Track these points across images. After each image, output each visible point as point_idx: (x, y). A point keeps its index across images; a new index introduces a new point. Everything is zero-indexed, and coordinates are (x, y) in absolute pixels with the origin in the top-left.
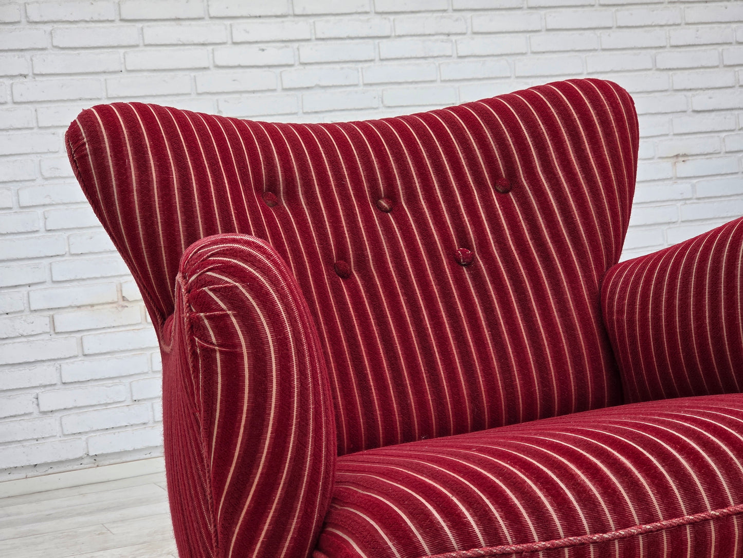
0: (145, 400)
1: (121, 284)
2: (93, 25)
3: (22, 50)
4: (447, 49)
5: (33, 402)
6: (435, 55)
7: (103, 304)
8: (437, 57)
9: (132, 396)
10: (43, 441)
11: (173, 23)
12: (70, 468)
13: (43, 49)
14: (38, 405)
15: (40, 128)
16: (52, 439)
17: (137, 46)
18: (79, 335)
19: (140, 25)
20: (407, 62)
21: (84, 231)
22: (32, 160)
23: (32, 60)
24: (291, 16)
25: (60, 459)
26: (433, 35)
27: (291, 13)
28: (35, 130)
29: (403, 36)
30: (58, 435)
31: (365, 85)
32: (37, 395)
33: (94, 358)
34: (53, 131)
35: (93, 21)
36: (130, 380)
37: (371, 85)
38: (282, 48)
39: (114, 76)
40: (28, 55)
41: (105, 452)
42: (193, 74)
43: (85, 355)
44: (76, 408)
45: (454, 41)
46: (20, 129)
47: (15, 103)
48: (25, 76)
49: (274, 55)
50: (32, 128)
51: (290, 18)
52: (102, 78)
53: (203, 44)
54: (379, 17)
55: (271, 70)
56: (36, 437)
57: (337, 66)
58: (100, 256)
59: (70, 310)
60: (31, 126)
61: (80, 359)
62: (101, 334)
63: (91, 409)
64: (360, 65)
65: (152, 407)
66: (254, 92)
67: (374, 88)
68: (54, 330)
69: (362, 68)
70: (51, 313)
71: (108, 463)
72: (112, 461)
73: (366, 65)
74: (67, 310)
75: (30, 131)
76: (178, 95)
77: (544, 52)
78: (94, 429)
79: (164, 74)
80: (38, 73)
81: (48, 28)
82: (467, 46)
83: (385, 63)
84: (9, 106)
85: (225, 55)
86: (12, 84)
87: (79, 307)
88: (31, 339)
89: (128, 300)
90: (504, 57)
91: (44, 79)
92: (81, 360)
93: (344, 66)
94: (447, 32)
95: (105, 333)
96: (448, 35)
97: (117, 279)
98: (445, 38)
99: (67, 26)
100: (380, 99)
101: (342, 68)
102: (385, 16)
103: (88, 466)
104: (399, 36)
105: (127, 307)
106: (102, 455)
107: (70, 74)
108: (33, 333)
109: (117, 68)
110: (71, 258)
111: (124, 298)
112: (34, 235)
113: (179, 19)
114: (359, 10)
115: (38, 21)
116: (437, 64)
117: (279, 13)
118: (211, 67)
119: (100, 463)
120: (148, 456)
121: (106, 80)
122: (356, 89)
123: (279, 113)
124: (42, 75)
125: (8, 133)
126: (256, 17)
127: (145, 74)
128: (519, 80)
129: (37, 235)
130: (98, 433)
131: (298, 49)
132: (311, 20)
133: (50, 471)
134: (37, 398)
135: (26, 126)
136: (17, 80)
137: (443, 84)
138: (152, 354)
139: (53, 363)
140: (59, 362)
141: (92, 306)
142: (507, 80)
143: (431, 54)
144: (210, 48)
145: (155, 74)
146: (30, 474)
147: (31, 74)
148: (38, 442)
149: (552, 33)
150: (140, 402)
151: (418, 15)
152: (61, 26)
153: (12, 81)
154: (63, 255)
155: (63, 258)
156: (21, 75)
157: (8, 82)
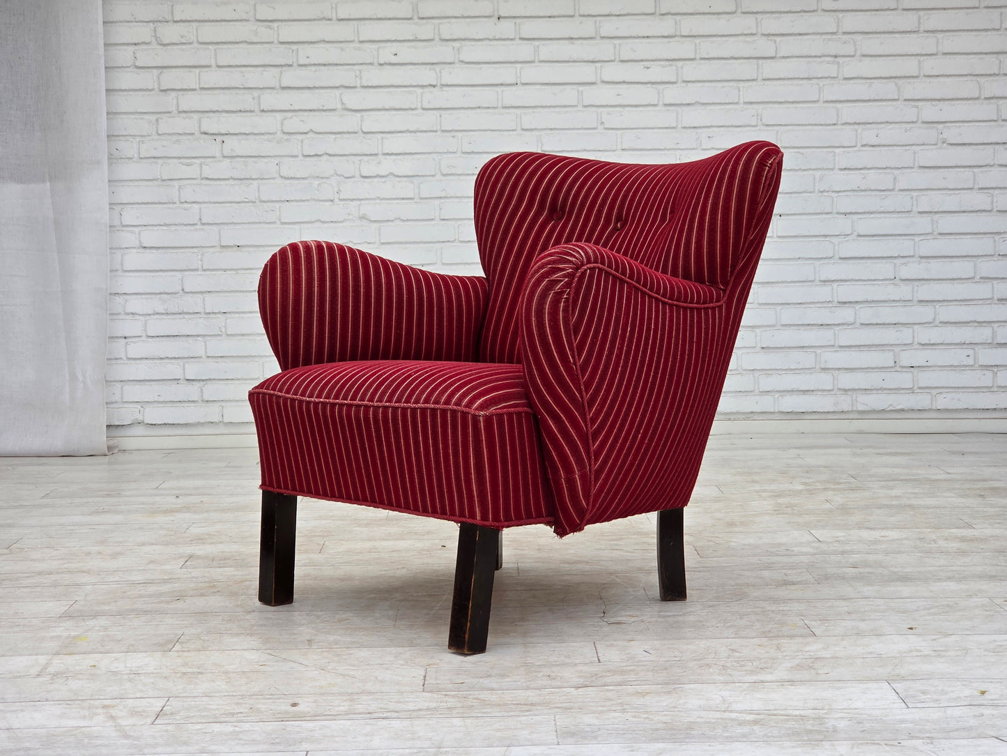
2: (496, 42)
3: (433, 64)
4: (832, 70)
6: (820, 76)
8: (822, 78)
11: (567, 42)
13: (450, 63)
15: (443, 131)
17: (533, 62)
19: (536, 43)
20: (789, 82)
22: (434, 159)
23: (440, 72)
24: (678, 36)
26: (820, 57)
27: (678, 33)
28: (439, 133)
29: (788, 57)
31: (745, 103)
34: (453, 134)
35: (495, 40)
37: (751, 103)
38: (667, 66)
39: (510, 88)
40: (438, 68)
42: (581, 88)
45: (841, 62)
46: (426, 131)
47: (424, 109)
48: (434, 86)
49: (657, 73)
50: (436, 131)
51: (676, 39)
52: (499, 89)
53: (593, 62)
54: (765, 38)
55: (654, 86)
57: (720, 85)
60: (435, 129)
64: (741, 85)
66: (636, 106)
67: (754, 106)
69: (743, 87)
73: (747, 84)
76: (565, 106)
77: (938, 76)
79: (554, 87)
80: (445, 84)
81: (457, 44)
82: (852, 68)
83: (767, 82)
84: (420, 111)
85: (611, 72)
86: (422, 93)
90: (893, 80)
91: (450, 89)
93: (726, 84)
94: (834, 54)
96: (836, 57)
98: (832, 59)
99: (473, 43)
100: (759, 117)
101: (723, 87)
102: (770, 38)
104: (784, 57)
107: (472, 86)
109: (514, 81)
110: (459, 244)
112: (429, 223)
113: (572, 38)
114: (746, 32)
115: (448, 38)
116: (821, 85)
117: (666, 34)
118: (598, 82)
121: (502, 91)
122: (736, 106)
123: (658, 126)
124: (448, 85)
125: (415, 135)
126: (644, 37)
127: (538, 87)
128: (906, 103)
129: (433, 222)
131: (682, 67)
132: (698, 41)
135: (431, 129)
136: (426, 90)
137: (825, 105)
142: (894, 103)
143: (815, 76)
144: (598, 65)
145: (546, 87)
147: (439, 84)
149: (948, 57)
151: (805, 37)
152: (468, 43)
153: (422, 90)
154: (452, 242)
155: (452, 244)
156: (431, 85)
157: (419, 91)
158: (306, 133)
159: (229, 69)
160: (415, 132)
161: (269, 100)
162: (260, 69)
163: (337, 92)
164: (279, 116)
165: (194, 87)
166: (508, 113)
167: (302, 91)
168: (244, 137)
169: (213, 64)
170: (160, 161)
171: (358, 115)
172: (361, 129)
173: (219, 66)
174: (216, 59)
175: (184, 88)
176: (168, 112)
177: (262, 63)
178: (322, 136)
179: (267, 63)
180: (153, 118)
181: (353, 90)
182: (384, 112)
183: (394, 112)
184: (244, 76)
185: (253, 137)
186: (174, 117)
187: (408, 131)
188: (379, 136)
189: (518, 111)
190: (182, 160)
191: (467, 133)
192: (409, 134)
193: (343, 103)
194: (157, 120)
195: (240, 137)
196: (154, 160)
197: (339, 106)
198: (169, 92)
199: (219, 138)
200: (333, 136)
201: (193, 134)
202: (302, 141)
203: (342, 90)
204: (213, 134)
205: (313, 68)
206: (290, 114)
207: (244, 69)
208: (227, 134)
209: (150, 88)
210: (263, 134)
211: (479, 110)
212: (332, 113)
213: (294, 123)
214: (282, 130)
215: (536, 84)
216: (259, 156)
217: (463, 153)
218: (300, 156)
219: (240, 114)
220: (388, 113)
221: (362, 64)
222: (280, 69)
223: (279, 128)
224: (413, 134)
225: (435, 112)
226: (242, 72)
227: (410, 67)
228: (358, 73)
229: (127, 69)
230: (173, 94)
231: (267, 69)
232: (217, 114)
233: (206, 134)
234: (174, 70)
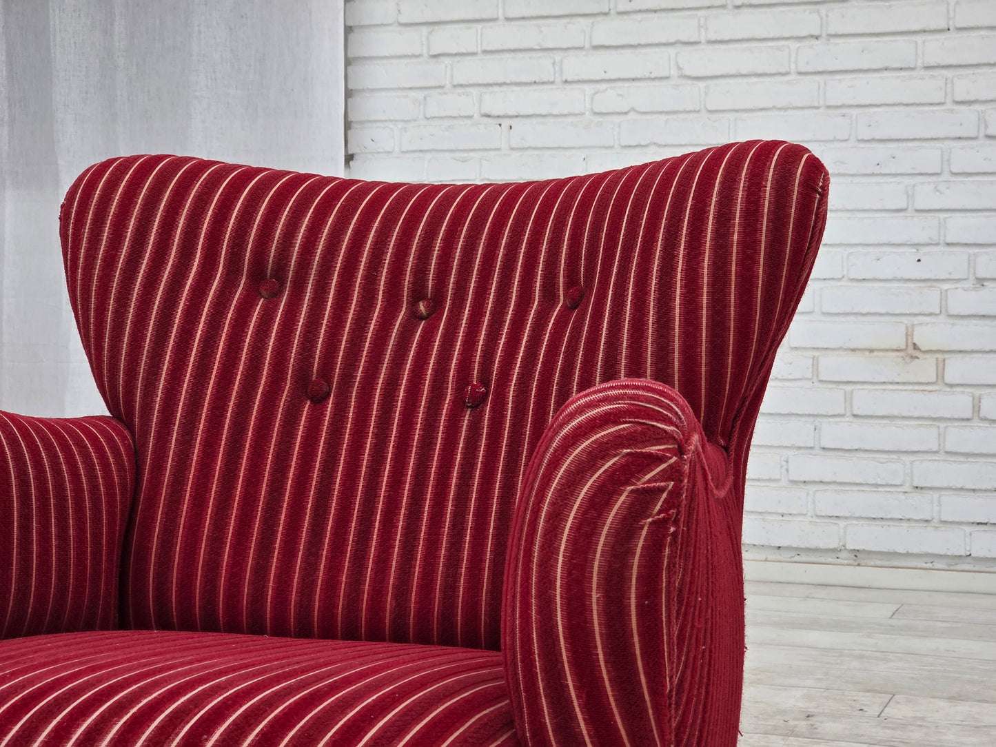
0: (931, 488)
1: (913, 326)
5: (782, 466)
7: (887, 350)
9: (912, 480)
10: (789, 518)
12: (823, 560)
14: (787, 470)
16: (799, 518)
18: (849, 388)
21: (871, 249)
23: (827, 16)
25: (808, 546)
28: (821, 110)
30: (809, 514)
32: (788, 457)
33: (866, 421)
34: (844, 111)
36: (912, 458)
39: (937, 36)
40: (823, 9)
41: (866, 549)
43: (855, 416)
44: (835, 483)
46: (802, 108)
47: (800, 73)
48: (817, 38)
50: (817, 108)
52: (919, 39)
56: (780, 511)
58: (888, 285)
59: (842, 353)
60: (816, 104)
61: (847, 419)
62: (877, 390)
63: (855, 488)
65: (939, 502)
68: (818, 377)
70: (816, 353)
71: (872, 563)
72: (879, 563)
74: (837, 353)
75: (815, 111)
78: (857, 515)
80: (833, 33)
84: (793, 77)
86: (799, 48)
87: (853, 350)
88: (788, 384)
89: (919, 349)
91: (841, 41)
92: (848, 422)
95: (884, 390)
97: (910, 318)
103: (846, 562)
105: (918, 358)
106: (864, 551)
107: (876, 35)
108: (790, 377)
109: (943, 25)
110: (850, 284)
111: (915, 347)
119: (863, 563)
120: (929, 565)
121: (924, 42)
124: (837, 36)
125: (786, 113)
127: (982, 33)
130: (862, 522)
133: (797, 558)
134: (787, 462)
135: (810, 104)
136: (806, 43)
138: (946, 427)
139: (812, 419)
140: (819, 419)
141: (871, 351)
146: (770, 558)
147: (824, 35)
148: (784, 518)
150: (923, 491)
153: (799, 45)
154: (839, 280)
155: (839, 284)
156: (812, 36)
157: (793, 45)
158: (626, 113)
159: (522, 22)
160: (785, 109)
161: (575, 66)
162: (564, 21)
163: (671, 51)
164: (589, 89)
165: (474, 50)
166: (933, 77)
167: (622, 51)
168: (541, 120)
169: (501, 15)
170: (428, 156)
171: (702, 84)
172: (705, 106)
173: (508, 19)
174: (504, 8)
175: (460, 51)
176: (440, 87)
177: (566, 13)
178: (648, 117)
179: (574, 12)
180: (420, 95)
181: (696, 47)
182: (740, 80)
183: (755, 79)
184: (541, 32)
185: (552, 120)
186: (445, 93)
187: (774, 108)
188: (732, 116)
189: (949, 73)
190: (458, 155)
191: (867, 110)
192: (776, 113)
193: (679, 68)
194: (425, 98)
195: (534, 120)
196: (421, 155)
197: (674, 72)
198: (442, 59)
199: (506, 123)
200: (663, 117)
201: (470, 117)
202: (619, 126)
203: (678, 48)
204: (498, 117)
205: (639, 17)
206: (603, 86)
207: (541, 22)
208: (517, 116)
209: (417, 53)
210: (565, 116)
211: (886, 74)
212: (664, 83)
213: (610, 98)
214: (592, 109)
215: (978, 28)
216: (559, 148)
217: (859, 141)
218: (616, 146)
219: (535, 87)
220: (746, 80)
221: (709, 7)
222: (589, 21)
223: (588, 106)
224: (782, 113)
225: (817, 78)
226: (538, 26)
227: (782, 9)
228: (702, 20)
229: (390, 28)
230: (447, 61)
231: (575, 20)
232: (504, 88)
233: (489, 116)
234: (449, 26)
